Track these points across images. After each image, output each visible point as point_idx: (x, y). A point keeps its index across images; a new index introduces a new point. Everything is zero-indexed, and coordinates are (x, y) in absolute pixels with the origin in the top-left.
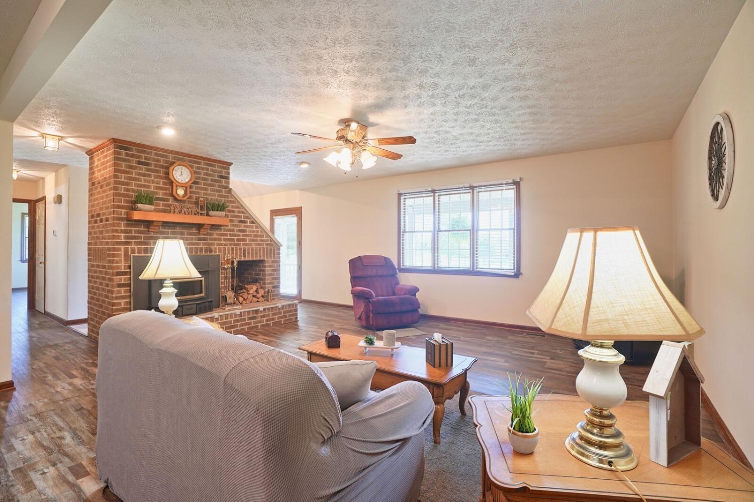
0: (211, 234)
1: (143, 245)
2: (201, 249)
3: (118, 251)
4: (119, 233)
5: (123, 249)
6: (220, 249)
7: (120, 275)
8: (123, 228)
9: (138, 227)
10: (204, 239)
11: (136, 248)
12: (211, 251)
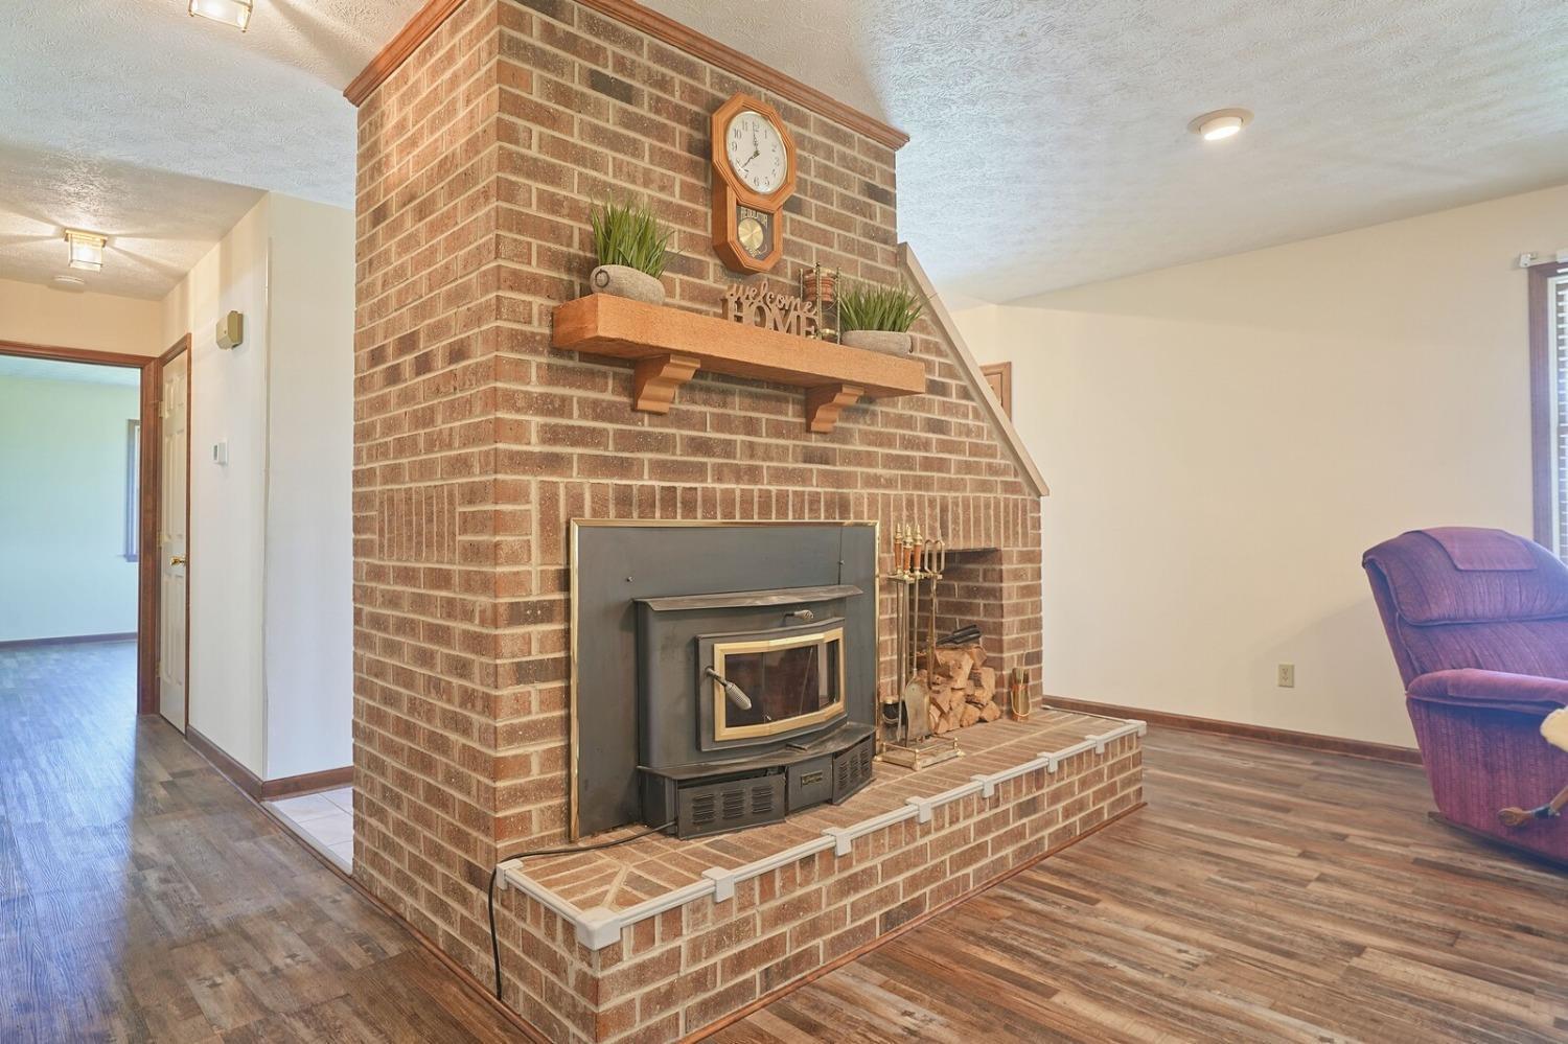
0: (843, 436)
1: (612, 476)
2: (815, 499)
3: (514, 500)
4: (518, 410)
5: (534, 495)
6: (872, 500)
7: (526, 621)
8: (536, 389)
9: (593, 388)
10: (824, 458)
11: (587, 484)
12: (844, 506)
